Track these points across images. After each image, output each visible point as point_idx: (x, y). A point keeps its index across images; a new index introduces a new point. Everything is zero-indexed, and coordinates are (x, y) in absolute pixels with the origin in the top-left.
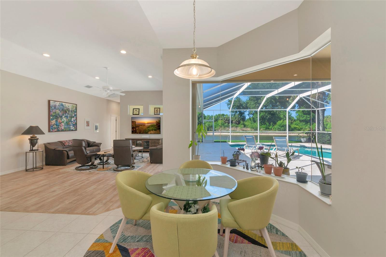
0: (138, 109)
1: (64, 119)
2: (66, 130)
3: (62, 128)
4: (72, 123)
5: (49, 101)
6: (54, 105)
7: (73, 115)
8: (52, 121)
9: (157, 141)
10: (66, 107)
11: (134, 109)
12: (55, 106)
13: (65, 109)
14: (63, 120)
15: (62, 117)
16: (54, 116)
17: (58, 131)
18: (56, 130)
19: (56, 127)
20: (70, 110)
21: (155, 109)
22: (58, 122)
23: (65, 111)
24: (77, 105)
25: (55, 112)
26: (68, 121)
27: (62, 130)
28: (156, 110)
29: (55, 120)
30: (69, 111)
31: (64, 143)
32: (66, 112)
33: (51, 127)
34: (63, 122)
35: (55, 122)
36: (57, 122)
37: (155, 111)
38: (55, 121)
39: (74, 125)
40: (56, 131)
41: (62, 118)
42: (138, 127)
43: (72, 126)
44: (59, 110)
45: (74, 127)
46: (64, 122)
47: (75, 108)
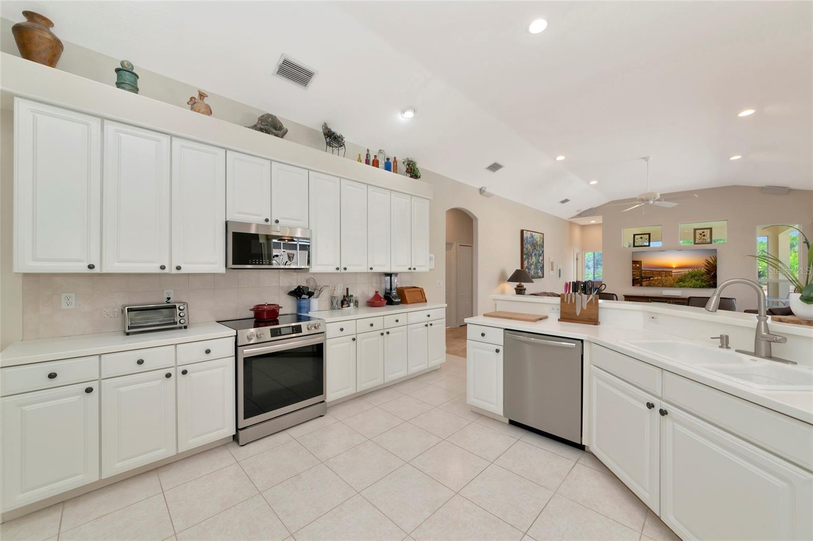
0: (648, 235)
2: (535, 276)
3: (532, 274)
4: (540, 265)
5: (522, 232)
6: (526, 237)
7: (541, 252)
10: (535, 240)
11: (636, 236)
14: (533, 260)
16: (525, 254)
20: (539, 243)
21: (697, 231)
23: (534, 246)
24: (543, 234)
25: (527, 248)
26: (537, 262)
28: (701, 234)
29: (527, 260)
30: (537, 245)
36: (528, 263)
39: (541, 268)
41: (532, 257)
42: (650, 278)
44: (530, 245)
45: (542, 271)
46: (534, 264)
47: (543, 240)
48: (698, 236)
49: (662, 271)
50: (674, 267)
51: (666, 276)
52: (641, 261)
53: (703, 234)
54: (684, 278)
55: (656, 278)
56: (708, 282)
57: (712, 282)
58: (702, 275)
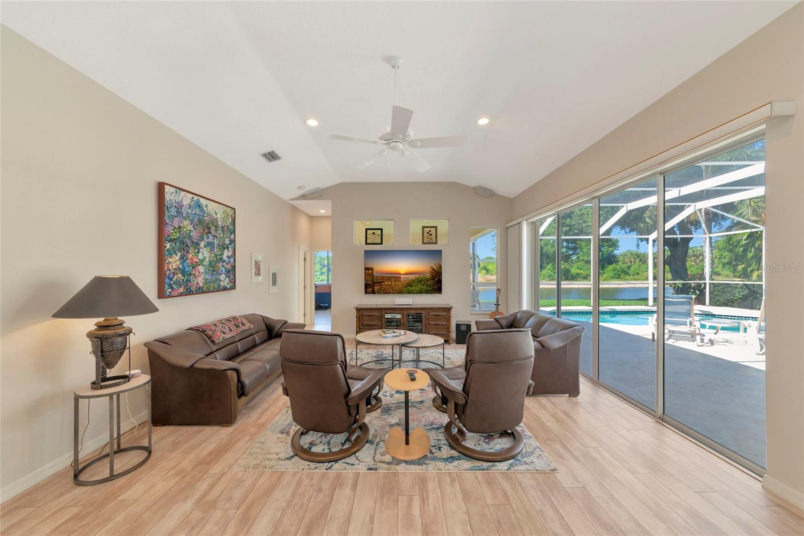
0: (380, 231)
1: (205, 254)
2: (210, 289)
3: (198, 283)
4: (223, 266)
5: (161, 187)
6: (176, 202)
7: (227, 241)
8: (170, 260)
9: (442, 313)
10: (209, 215)
11: (368, 231)
12: (179, 206)
13: (206, 218)
14: (201, 256)
15: (198, 244)
16: (174, 239)
17: (189, 292)
18: (181, 290)
19: (183, 280)
20: (220, 223)
21: (425, 229)
22: (188, 261)
23: (206, 226)
24: (235, 209)
25: (180, 227)
26: (215, 259)
27: (200, 288)
28: (428, 233)
29: (179, 254)
30: (216, 227)
31: (210, 333)
32: (209, 228)
33: (167, 281)
34: (202, 263)
35: (178, 263)
36: (184, 261)
37: (425, 235)
38: (178, 258)
39: (228, 272)
40: (181, 295)
41: (199, 249)
42: (381, 283)
43: (224, 275)
44: (192, 221)
45: (229, 277)
46: (204, 263)
47: (230, 220)
48: (426, 235)
49: (392, 277)
50: (403, 273)
51: (395, 281)
52: (373, 268)
53: (430, 233)
54: (411, 283)
55: (386, 283)
56: (433, 286)
57: (436, 287)
58: (428, 281)
